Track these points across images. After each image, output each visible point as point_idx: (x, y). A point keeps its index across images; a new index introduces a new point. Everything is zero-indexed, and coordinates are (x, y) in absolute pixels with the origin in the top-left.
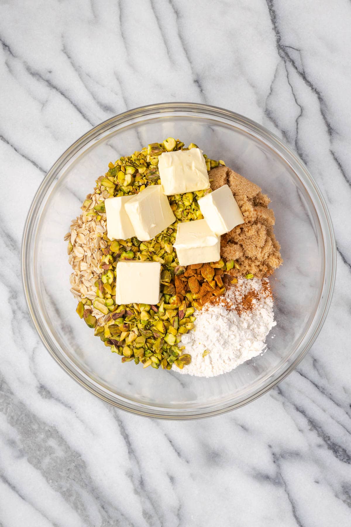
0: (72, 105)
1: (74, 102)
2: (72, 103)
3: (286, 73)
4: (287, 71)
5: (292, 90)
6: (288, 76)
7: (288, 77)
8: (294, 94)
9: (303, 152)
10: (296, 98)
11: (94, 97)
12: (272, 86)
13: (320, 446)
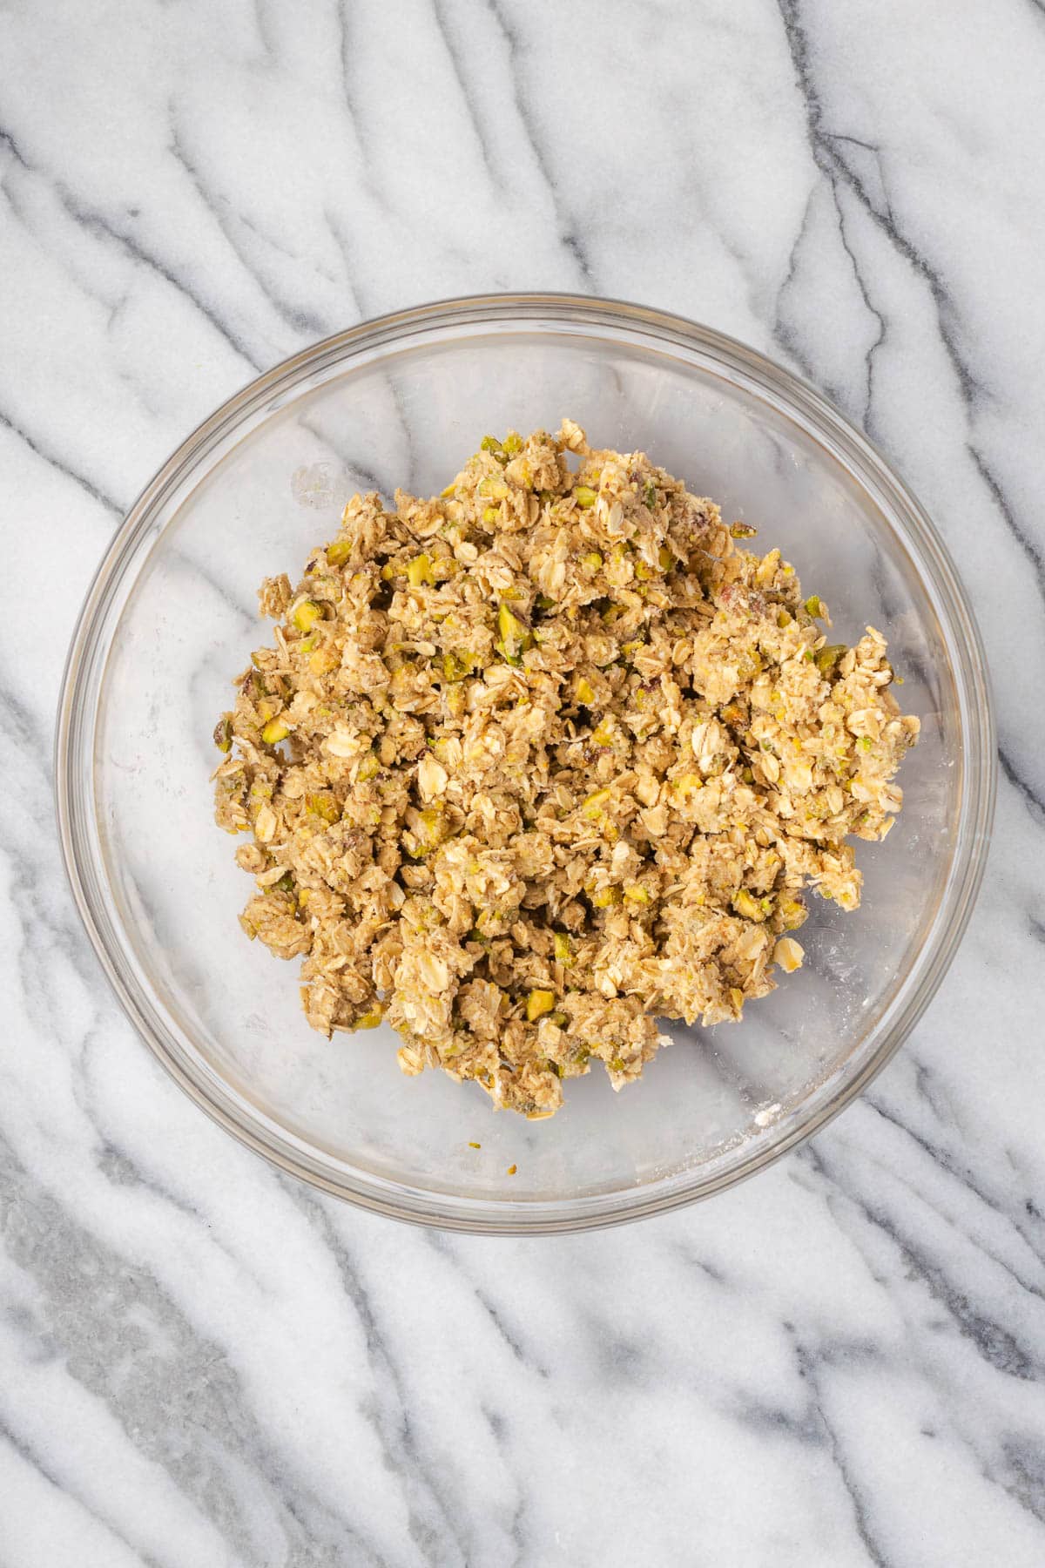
0: (198, 312)
1: (204, 303)
2: (198, 304)
4: (839, 210)
5: (855, 267)
6: (844, 224)
7: (841, 228)
8: (859, 280)
10: (867, 290)
11: (264, 289)
12: (796, 256)
13: (937, 1326)
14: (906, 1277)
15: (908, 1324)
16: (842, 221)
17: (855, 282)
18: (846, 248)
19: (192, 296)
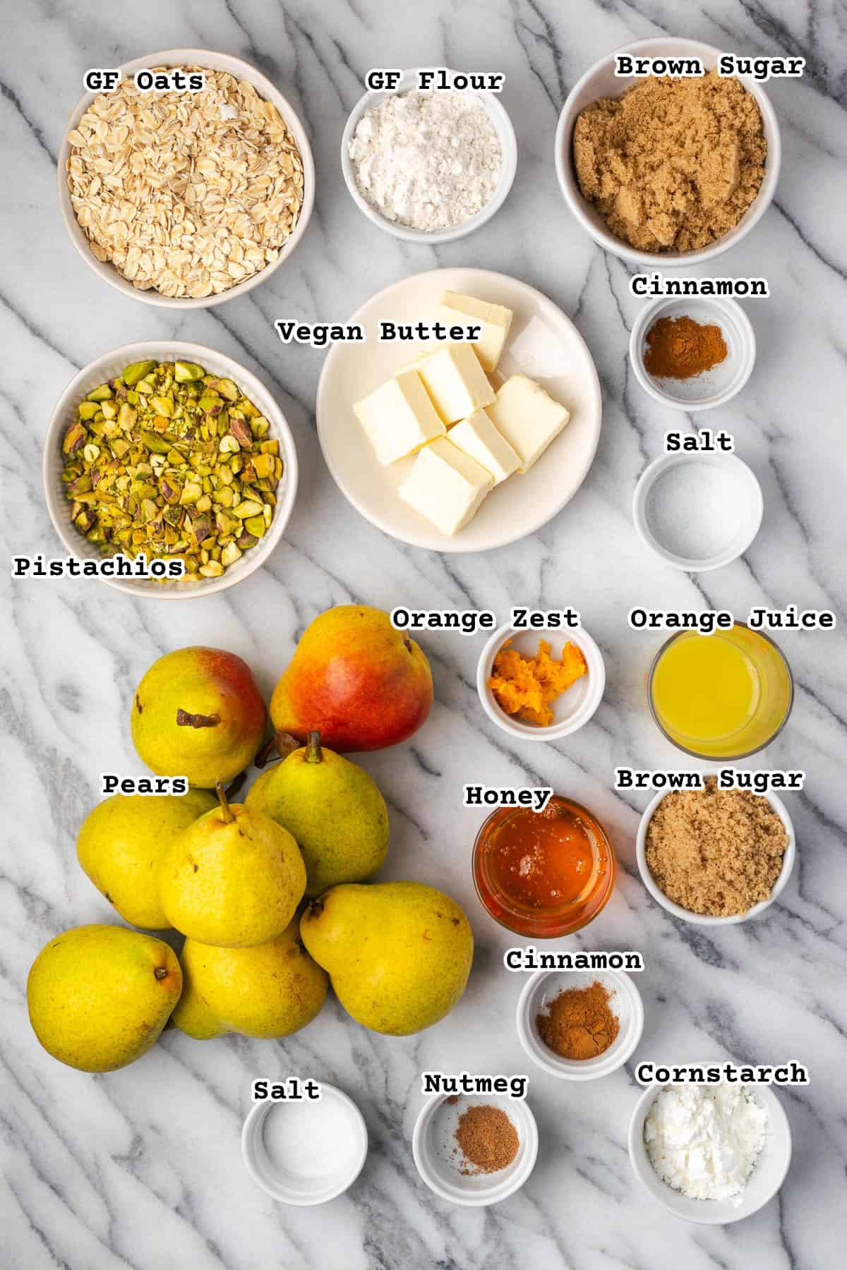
0: (226, 331)
1: (230, 327)
2: (226, 327)
3: (606, 275)
4: (608, 270)
5: (618, 305)
6: (612, 279)
7: (610, 281)
8: (620, 312)
9: (637, 415)
10: (626, 318)
11: (265, 317)
12: (583, 298)
13: (666, 936)
14: (648, 907)
15: (649, 934)
16: (610, 277)
17: (618, 314)
18: (612, 293)
19: (223, 322)
